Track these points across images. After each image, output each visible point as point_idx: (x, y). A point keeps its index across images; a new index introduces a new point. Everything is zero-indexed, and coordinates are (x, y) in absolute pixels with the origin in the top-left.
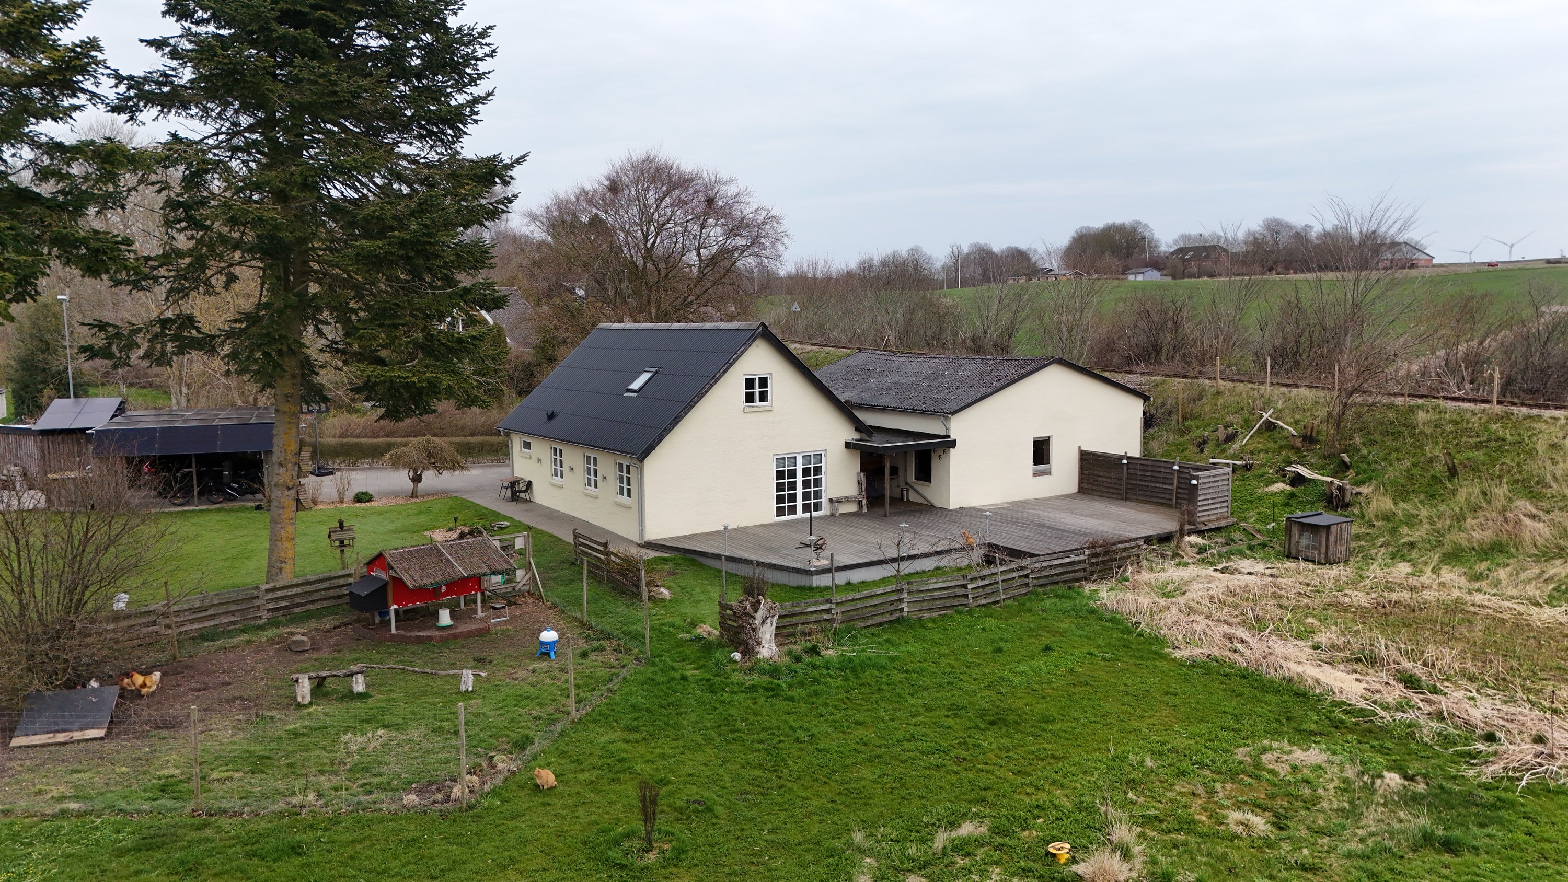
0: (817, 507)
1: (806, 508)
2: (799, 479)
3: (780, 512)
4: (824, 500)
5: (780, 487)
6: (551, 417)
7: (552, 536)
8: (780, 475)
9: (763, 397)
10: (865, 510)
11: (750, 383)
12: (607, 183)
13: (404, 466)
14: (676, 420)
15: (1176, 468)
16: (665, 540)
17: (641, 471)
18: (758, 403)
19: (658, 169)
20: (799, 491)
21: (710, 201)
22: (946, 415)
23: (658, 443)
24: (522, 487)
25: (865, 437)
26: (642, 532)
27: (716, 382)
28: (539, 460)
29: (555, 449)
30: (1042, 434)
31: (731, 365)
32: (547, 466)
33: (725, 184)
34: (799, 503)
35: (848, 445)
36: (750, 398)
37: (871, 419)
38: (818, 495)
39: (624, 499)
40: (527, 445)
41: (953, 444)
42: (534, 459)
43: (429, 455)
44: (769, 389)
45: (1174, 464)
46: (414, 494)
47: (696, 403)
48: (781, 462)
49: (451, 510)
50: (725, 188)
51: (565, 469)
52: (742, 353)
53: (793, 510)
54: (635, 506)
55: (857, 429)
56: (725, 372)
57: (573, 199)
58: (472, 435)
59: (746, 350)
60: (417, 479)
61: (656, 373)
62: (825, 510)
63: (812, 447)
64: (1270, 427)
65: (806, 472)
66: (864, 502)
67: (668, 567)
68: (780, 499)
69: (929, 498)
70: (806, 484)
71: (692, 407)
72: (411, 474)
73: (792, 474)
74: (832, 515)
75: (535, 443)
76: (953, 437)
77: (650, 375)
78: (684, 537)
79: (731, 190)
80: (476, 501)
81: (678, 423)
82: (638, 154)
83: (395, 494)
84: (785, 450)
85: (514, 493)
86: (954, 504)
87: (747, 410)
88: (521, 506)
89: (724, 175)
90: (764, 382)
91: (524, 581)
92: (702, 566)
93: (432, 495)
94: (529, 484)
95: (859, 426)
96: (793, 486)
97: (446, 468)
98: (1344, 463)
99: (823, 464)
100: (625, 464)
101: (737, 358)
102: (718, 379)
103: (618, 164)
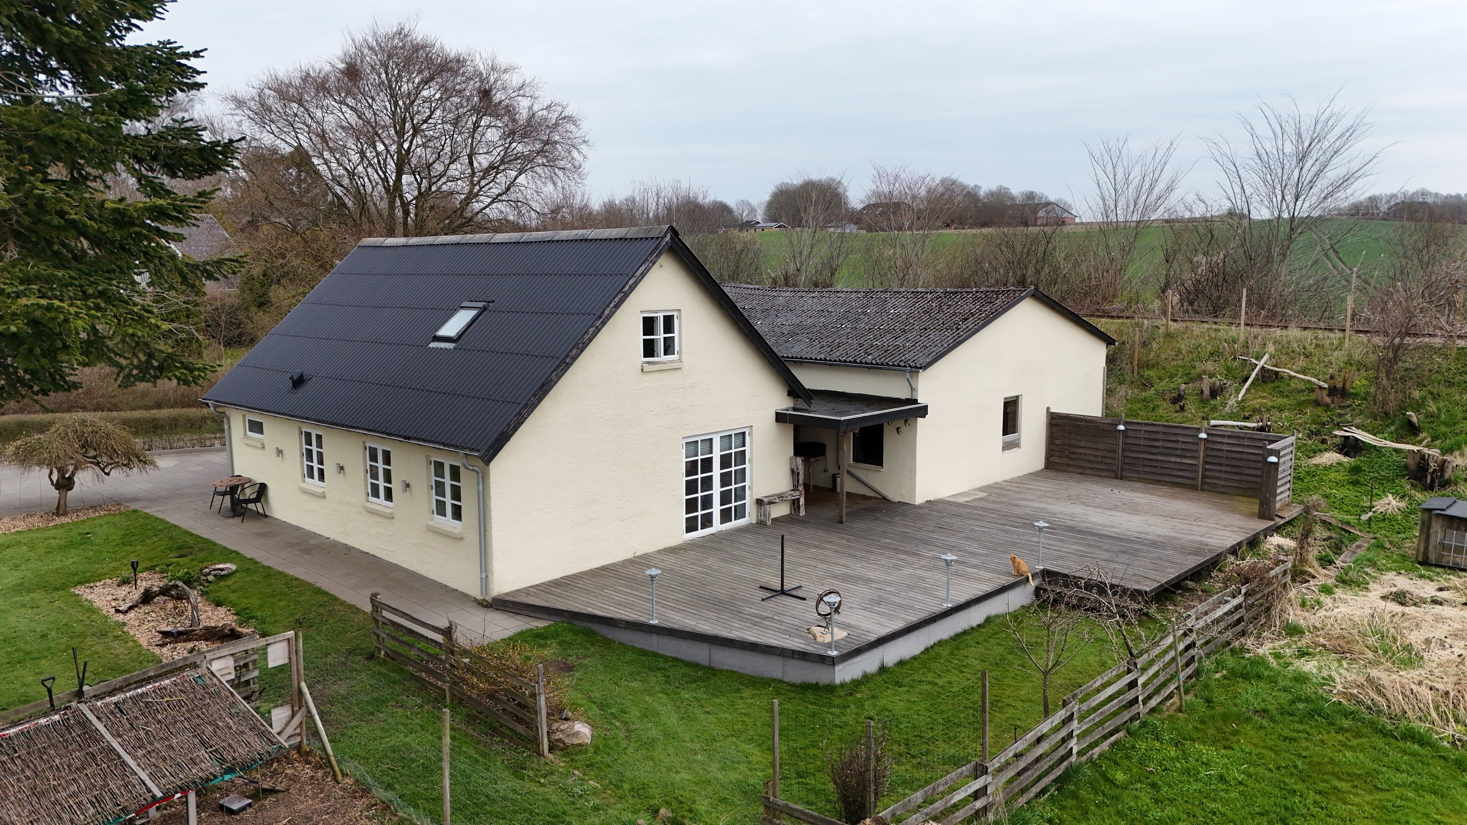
0: (740, 512)
1: (726, 516)
2: (716, 472)
3: (691, 526)
4: (749, 502)
5: (691, 487)
6: (298, 382)
7: (319, 591)
8: (691, 468)
9: (669, 348)
10: (802, 513)
11: (649, 325)
12: (342, 66)
13: (40, 464)
14: (544, 388)
15: (1203, 435)
16: (526, 591)
17: (483, 478)
18: (663, 358)
19: (417, 48)
20: (716, 490)
21: (486, 94)
22: (916, 369)
23: (516, 429)
24: (249, 493)
25: (801, 404)
26: (485, 580)
27: (604, 323)
28: (280, 452)
29: (308, 435)
30: (1012, 394)
31: (626, 295)
32: (295, 462)
33: (506, 71)
34: (716, 509)
35: (780, 418)
36: (649, 349)
37: (811, 380)
38: (741, 494)
39: (447, 522)
40: (257, 427)
41: (923, 411)
42: (271, 451)
43: (86, 445)
44: (676, 335)
45: (1199, 430)
46: (60, 510)
47: (574, 359)
48: (692, 447)
49: (127, 539)
50: (506, 77)
51: (329, 467)
52: (643, 275)
53: (707, 521)
54: (473, 536)
55: (790, 394)
56: (617, 306)
57: (297, 82)
58: (159, 406)
59: (647, 270)
60: (65, 484)
61: (484, 309)
62: (750, 517)
63: (734, 425)
64: (1267, 377)
65: (725, 461)
66: (802, 501)
67: (550, 651)
68: (691, 506)
69: (878, 487)
70: (725, 480)
71: (568, 366)
72: (55, 477)
73: (707, 464)
74: (761, 523)
75: (269, 425)
76: (922, 400)
77: (472, 313)
78: (556, 583)
79: (514, 80)
80: (172, 519)
81: (546, 393)
82: (388, 27)
83: (26, 509)
84: (698, 430)
85: (236, 503)
86: (920, 499)
87: (647, 368)
88: (250, 526)
89: (503, 61)
90: (669, 322)
91: (289, 731)
92: (607, 643)
93: (93, 507)
94: (262, 489)
95: (795, 390)
96: (707, 483)
97: (117, 465)
98: (1410, 423)
99: (747, 448)
100: (447, 463)
101: (636, 284)
102: (608, 318)
103: (359, 39)
